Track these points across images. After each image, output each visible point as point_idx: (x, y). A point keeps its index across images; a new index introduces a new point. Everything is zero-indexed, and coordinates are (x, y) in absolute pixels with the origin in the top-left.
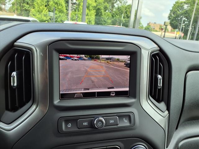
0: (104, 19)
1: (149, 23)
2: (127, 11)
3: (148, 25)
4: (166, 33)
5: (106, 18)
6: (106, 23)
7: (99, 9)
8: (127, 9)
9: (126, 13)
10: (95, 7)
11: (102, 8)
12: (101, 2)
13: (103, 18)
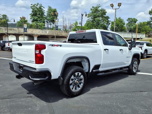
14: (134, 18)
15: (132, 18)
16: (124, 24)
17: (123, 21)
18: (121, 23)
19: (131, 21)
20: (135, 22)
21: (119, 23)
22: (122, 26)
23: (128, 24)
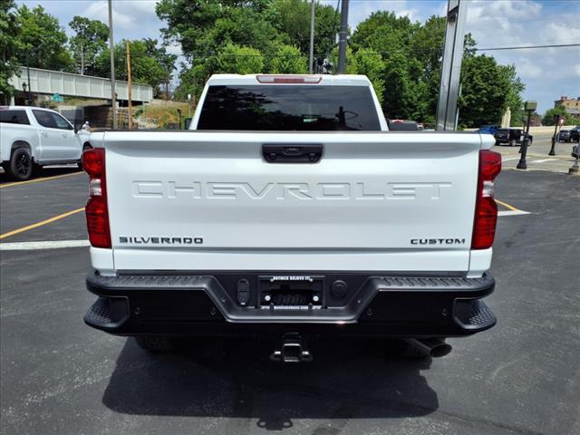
0: (410, 100)
1: (562, 101)
2: (473, 74)
3: (556, 106)
4: (530, 128)
5: (415, 98)
6: (416, 111)
7: (395, 76)
8: (474, 70)
9: (472, 81)
10: (382, 72)
11: (404, 72)
12: (400, 57)
13: (406, 98)
14: (99, 22)
15: (91, 20)
16: (64, 40)
17: (58, 27)
18: (49, 33)
19: (87, 32)
20: (105, 38)
21: (39, 32)
22: (58, 49)
23: (76, 41)
